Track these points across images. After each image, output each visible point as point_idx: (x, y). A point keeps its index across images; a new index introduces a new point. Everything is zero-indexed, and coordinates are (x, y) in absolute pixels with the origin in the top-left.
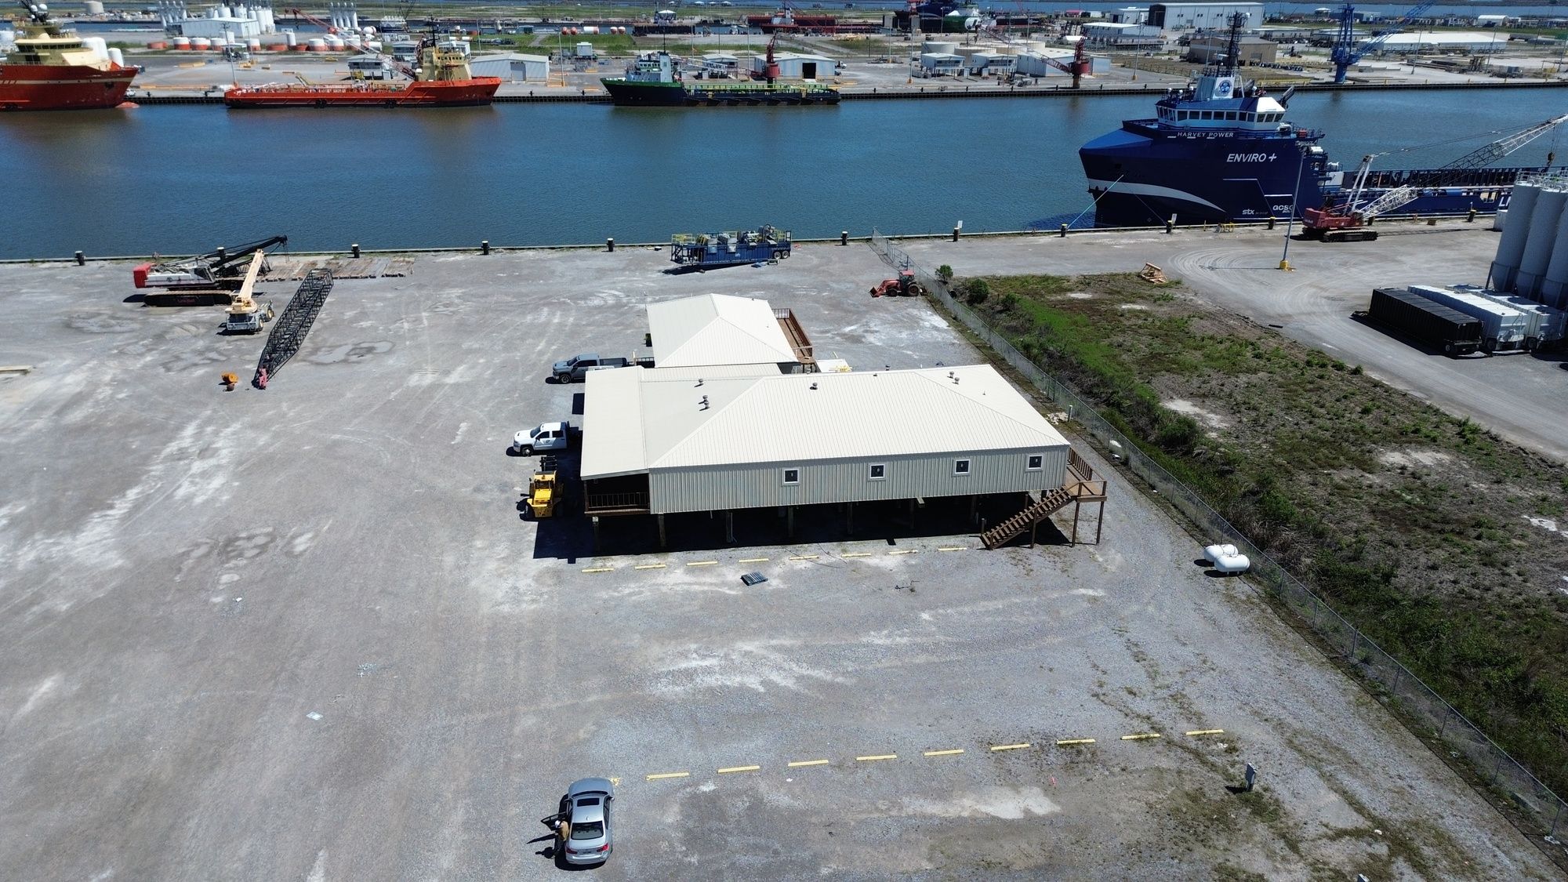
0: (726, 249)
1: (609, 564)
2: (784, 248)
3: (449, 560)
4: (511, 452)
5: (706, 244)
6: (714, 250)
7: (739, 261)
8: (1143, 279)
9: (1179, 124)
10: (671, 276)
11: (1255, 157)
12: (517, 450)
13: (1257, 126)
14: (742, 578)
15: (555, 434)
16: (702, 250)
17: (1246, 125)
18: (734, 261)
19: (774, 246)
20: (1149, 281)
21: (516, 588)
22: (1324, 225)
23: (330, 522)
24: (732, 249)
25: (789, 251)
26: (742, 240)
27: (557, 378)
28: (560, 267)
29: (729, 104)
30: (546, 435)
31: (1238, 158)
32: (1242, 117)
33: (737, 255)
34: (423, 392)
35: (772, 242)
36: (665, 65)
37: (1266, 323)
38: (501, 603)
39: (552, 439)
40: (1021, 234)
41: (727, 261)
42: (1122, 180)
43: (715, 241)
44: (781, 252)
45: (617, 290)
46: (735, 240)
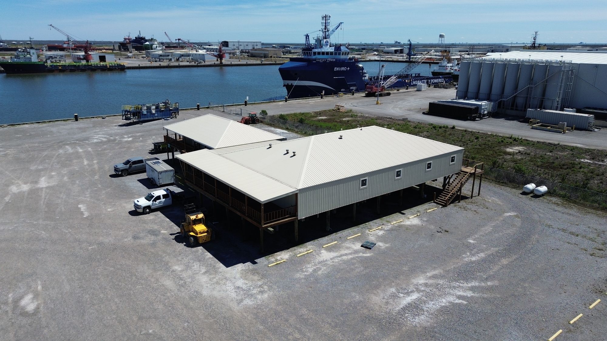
0: (151, 112)
1: (279, 258)
2: (176, 111)
3: (168, 283)
4: (134, 213)
5: (141, 109)
6: (145, 112)
7: (157, 118)
8: (336, 111)
9: (314, 57)
10: (125, 127)
11: (343, 69)
12: (140, 211)
13: (342, 57)
14: (362, 246)
15: (164, 196)
16: (139, 112)
17: (338, 57)
18: (155, 118)
19: (172, 110)
20: (339, 111)
21: (239, 287)
22: (375, 91)
23: (39, 282)
24: (154, 112)
25: (178, 112)
26: (157, 107)
27: (120, 173)
28: (54, 129)
29: (70, 71)
30: (158, 198)
31: (338, 69)
32: (336, 54)
33: (156, 115)
34: (29, 194)
35: (171, 108)
36: (33, 53)
37: (401, 118)
38: (242, 301)
39: (163, 200)
40: (270, 102)
41: (152, 118)
42: (299, 80)
43: (145, 108)
44: (175, 113)
45: (101, 135)
46: (154, 107)
